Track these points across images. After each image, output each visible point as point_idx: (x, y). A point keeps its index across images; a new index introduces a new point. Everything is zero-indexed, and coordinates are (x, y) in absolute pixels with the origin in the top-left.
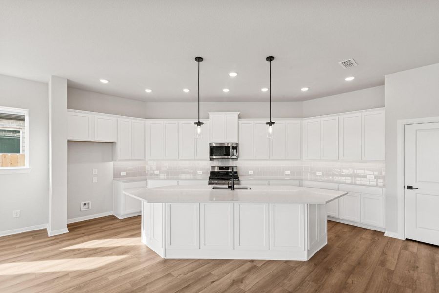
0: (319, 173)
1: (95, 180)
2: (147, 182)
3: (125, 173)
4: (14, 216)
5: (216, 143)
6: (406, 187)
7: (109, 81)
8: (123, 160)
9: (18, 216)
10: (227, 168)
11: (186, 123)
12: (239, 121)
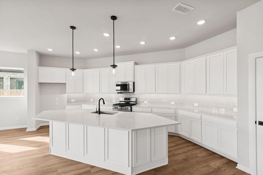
0: (196, 105)
1: (57, 103)
2: (82, 106)
3: (74, 100)
4: (17, 120)
5: (121, 82)
6: (257, 123)
7: (53, 50)
8: (70, 93)
9: (19, 120)
10: (129, 99)
11: (105, 70)
12: (135, 67)
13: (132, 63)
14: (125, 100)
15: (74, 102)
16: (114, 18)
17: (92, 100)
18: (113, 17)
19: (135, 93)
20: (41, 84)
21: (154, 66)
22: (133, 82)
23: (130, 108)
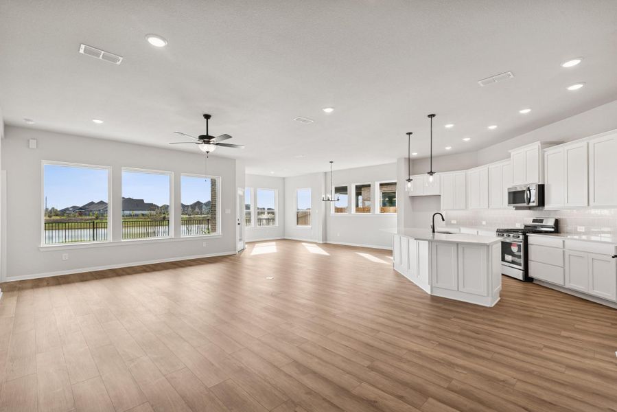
8: (448, 209)
10: (541, 221)
11: (495, 167)
12: (545, 152)
13: (537, 145)
14: (533, 222)
15: (457, 224)
16: (432, 116)
17: (484, 223)
18: (430, 116)
19: (547, 207)
20: (413, 198)
21: (585, 143)
22: (539, 185)
23: (521, 237)
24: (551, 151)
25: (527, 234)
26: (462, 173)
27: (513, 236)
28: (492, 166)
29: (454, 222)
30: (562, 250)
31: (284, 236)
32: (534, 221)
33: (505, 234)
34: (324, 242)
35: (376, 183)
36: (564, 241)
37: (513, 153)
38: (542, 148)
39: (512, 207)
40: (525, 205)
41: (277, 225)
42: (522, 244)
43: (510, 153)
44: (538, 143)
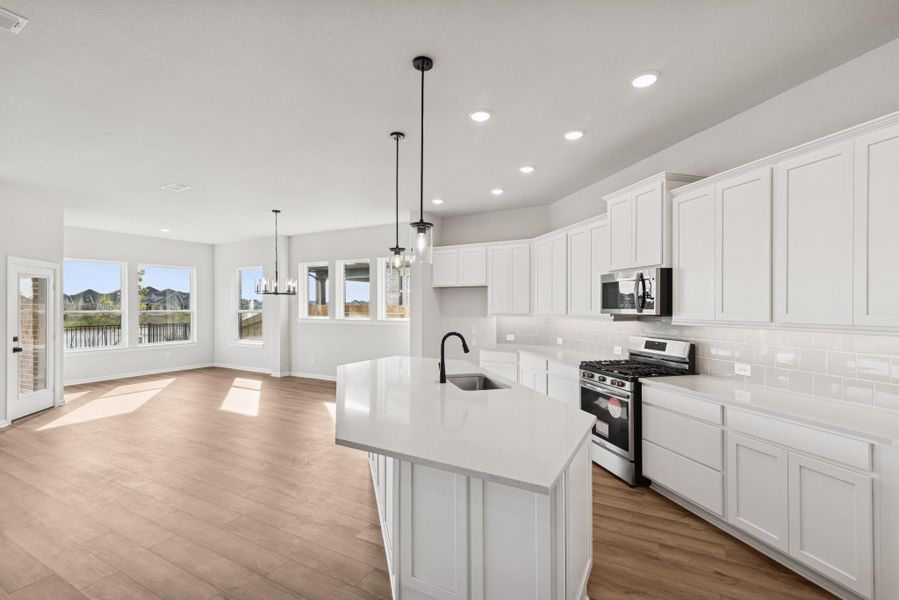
3: (513, 336)
10: (662, 346)
11: (579, 232)
12: (672, 197)
13: (660, 179)
14: (646, 347)
15: (515, 342)
16: (423, 63)
17: (560, 341)
18: (420, 62)
19: (676, 319)
20: (441, 291)
21: (766, 171)
22: (662, 269)
23: (628, 385)
24: (686, 193)
25: (641, 380)
26: (523, 244)
27: (613, 383)
28: (574, 230)
29: (510, 337)
30: (718, 430)
31: (213, 361)
32: (649, 345)
33: (597, 376)
34: (287, 374)
35: (379, 259)
36: (723, 408)
37: (612, 200)
38: (670, 188)
39: (608, 316)
40: (634, 312)
41: (195, 340)
42: (629, 401)
43: (606, 203)
44: (661, 177)
